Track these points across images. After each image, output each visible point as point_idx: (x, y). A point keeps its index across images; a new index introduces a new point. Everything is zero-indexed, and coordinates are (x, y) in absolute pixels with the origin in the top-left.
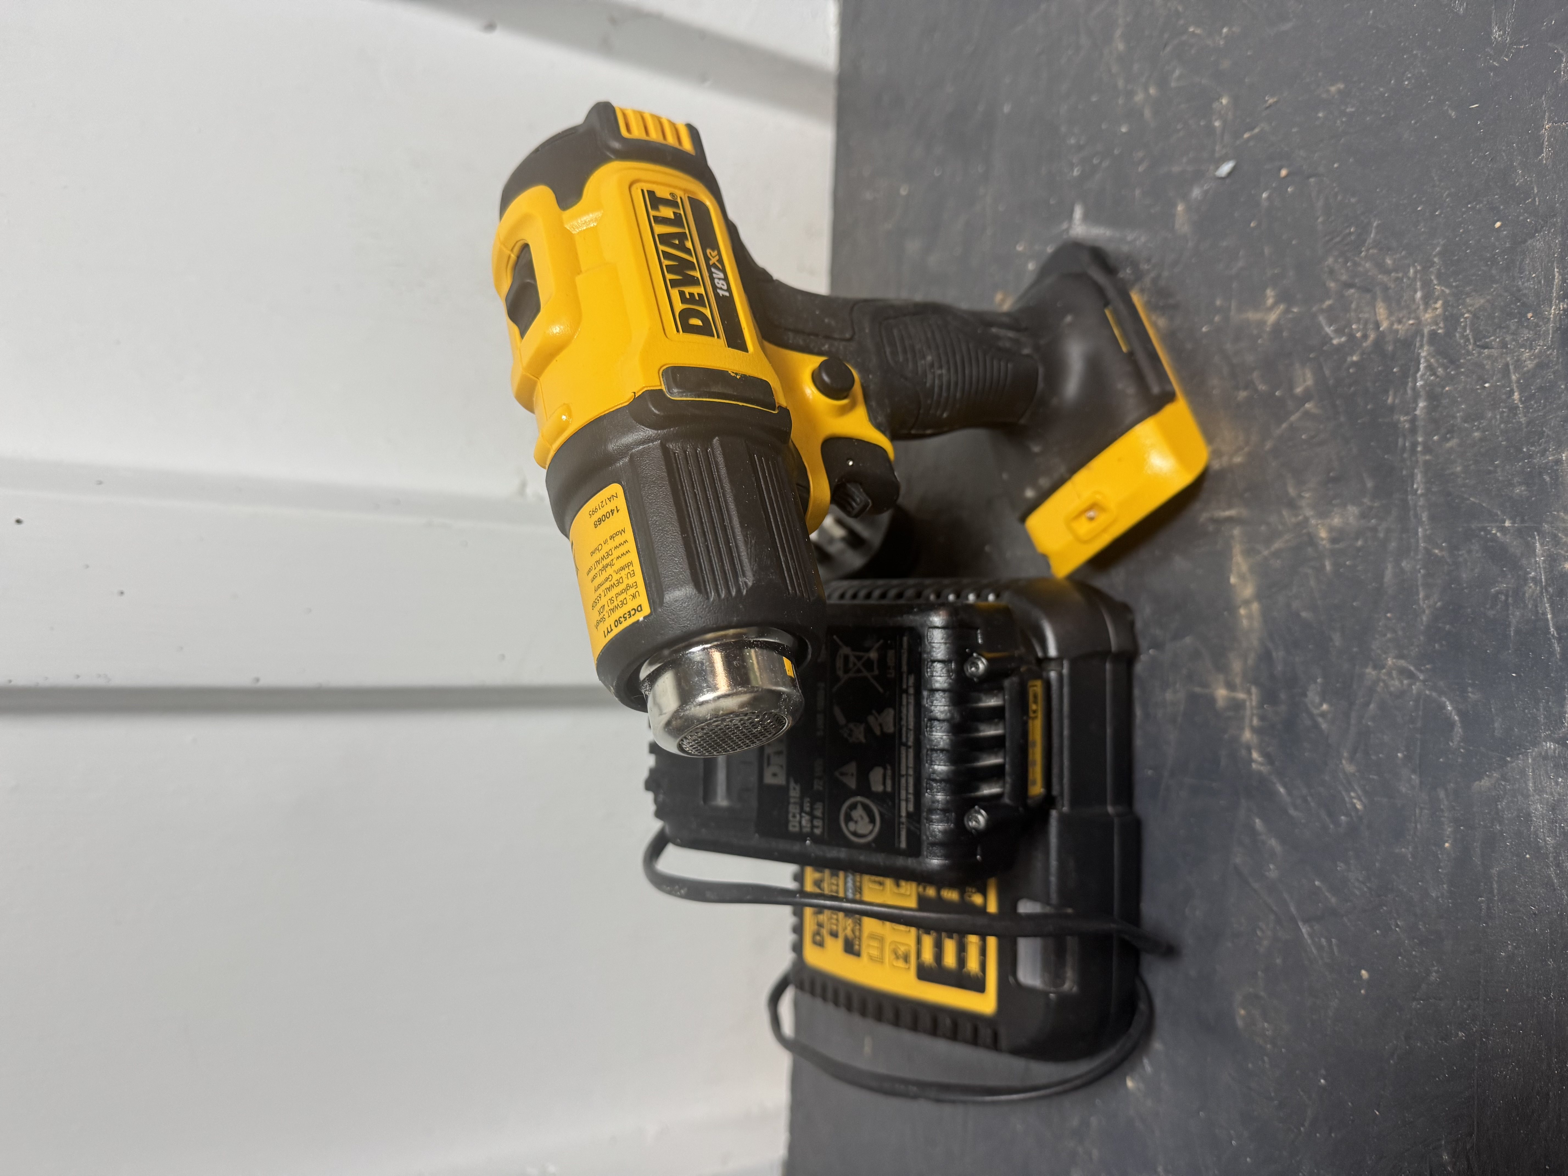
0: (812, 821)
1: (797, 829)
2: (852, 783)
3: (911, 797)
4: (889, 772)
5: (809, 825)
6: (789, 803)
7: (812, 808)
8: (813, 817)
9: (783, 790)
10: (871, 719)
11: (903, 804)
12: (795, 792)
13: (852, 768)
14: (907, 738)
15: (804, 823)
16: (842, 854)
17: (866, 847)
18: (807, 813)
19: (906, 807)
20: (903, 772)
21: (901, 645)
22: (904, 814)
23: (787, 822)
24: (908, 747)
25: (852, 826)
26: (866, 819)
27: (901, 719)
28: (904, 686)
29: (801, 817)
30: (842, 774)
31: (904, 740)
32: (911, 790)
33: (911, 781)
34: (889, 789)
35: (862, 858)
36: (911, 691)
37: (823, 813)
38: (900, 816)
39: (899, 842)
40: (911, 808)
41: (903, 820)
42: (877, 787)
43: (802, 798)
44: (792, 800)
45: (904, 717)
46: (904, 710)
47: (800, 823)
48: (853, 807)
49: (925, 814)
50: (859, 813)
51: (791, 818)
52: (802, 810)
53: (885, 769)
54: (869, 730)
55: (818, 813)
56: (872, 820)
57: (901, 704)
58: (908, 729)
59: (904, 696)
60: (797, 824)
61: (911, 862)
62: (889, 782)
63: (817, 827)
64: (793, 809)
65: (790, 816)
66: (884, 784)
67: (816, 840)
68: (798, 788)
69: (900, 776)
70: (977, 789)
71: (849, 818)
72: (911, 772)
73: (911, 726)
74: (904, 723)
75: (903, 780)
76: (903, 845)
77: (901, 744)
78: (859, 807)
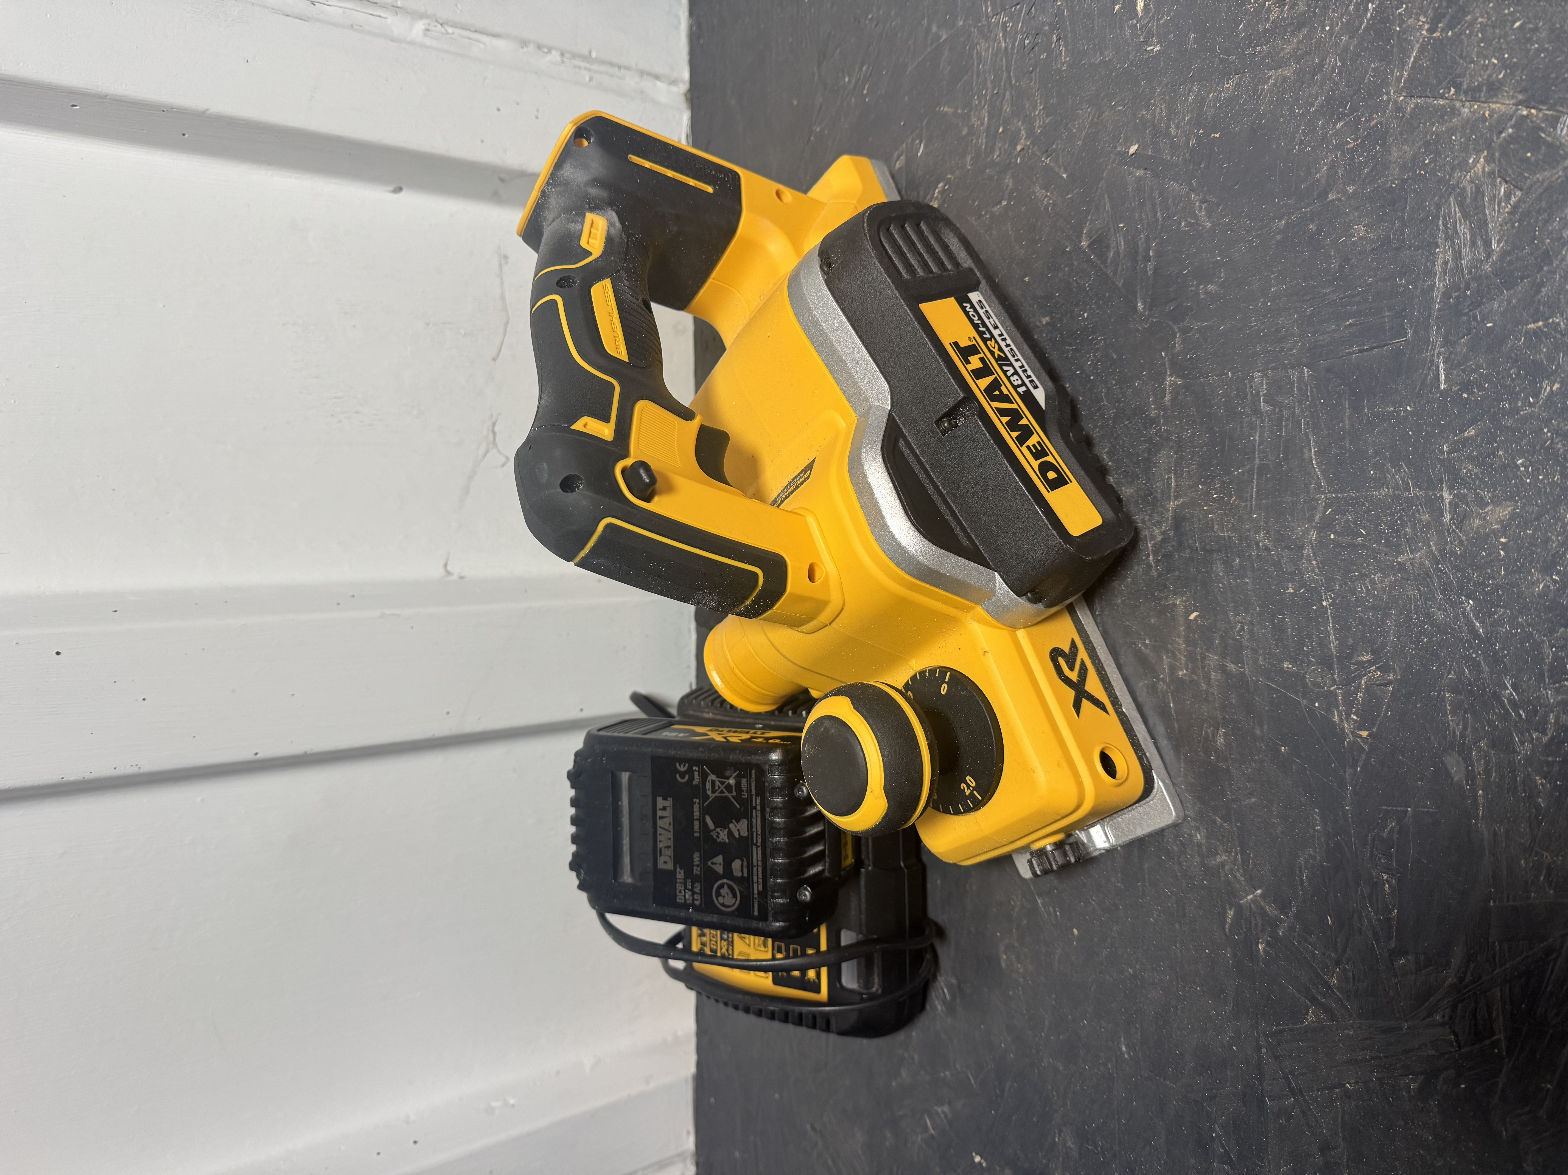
0: (693, 895)
1: (683, 901)
2: (720, 869)
3: (760, 880)
4: (745, 863)
5: (691, 898)
6: (676, 883)
7: (692, 886)
8: (694, 893)
9: (673, 873)
10: (731, 826)
11: (755, 885)
12: (680, 875)
13: (719, 859)
14: (757, 840)
15: (687, 897)
16: (715, 918)
17: (731, 914)
18: (689, 890)
19: (757, 888)
20: (755, 864)
21: (751, 776)
22: (756, 892)
23: (676, 896)
24: (757, 847)
25: (720, 899)
26: (731, 895)
27: (752, 827)
28: (754, 805)
29: (685, 893)
30: (713, 863)
31: (755, 841)
32: (760, 876)
33: (760, 869)
34: (745, 875)
35: (728, 922)
36: (759, 808)
37: (701, 890)
38: (753, 894)
39: (753, 911)
40: (761, 888)
41: (756, 896)
42: (737, 873)
43: (685, 879)
44: (678, 881)
45: (754, 825)
46: (754, 821)
47: (685, 896)
48: (721, 886)
49: (770, 893)
50: (725, 891)
51: (678, 893)
52: (685, 888)
53: (742, 861)
54: (730, 833)
55: (697, 890)
56: (735, 896)
57: (752, 817)
58: (757, 834)
59: (754, 811)
60: (683, 898)
61: (761, 925)
62: (745, 870)
63: (697, 900)
64: (680, 887)
65: (678, 891)
66: (742, 871)
67: (695, 908)
68: (682, 872)
69: (753, 866)
70: (805, 872)
71: (718, 894)
72: (760, 863)
73: (759, 833)
74: (754, 829)
75: (755, 869)
76: (756, 913)
77: (753, 844)
78: (726, 886)
